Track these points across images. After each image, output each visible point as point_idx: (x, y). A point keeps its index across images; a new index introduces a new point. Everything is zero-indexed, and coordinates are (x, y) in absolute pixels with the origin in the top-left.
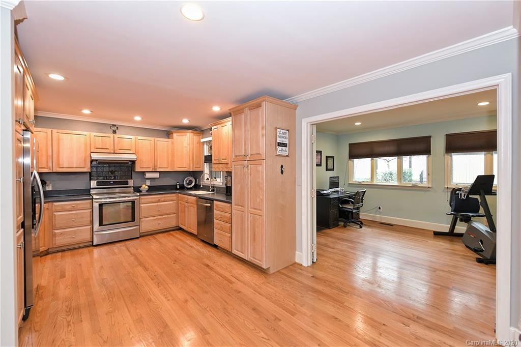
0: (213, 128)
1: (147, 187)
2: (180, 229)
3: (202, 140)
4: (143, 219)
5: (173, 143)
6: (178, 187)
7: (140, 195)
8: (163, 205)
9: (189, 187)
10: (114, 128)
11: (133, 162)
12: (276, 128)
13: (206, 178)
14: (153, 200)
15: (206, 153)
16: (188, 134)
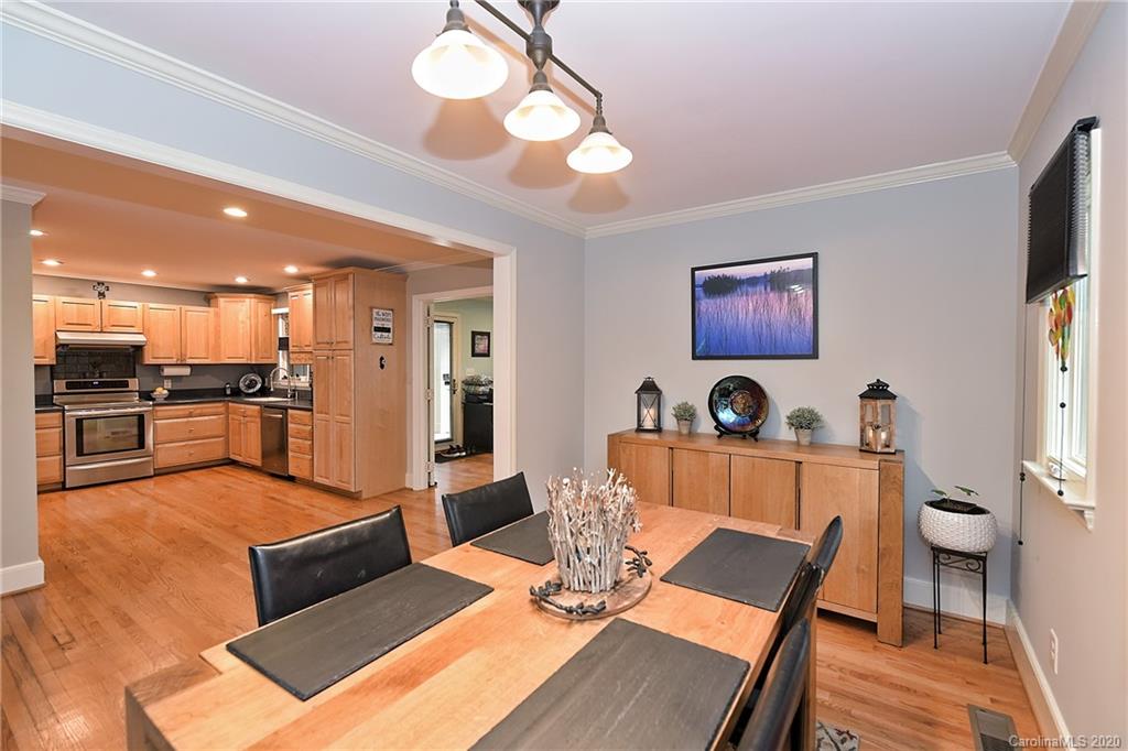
0: (290, 294)
1: (166, 392)
2: (234, 463)
3: (275, 311)
4: (161, 446)
5: (217, 315)
6: (228, 392)
7: (154, 405)
8: (199, 421)
9: (251, 391)
10: (102, 289)
11: (138, 349)
12: (371, 309)
13: (281, 376)
14: (180, 413)
15: (282, 334)
16: (248, 300)
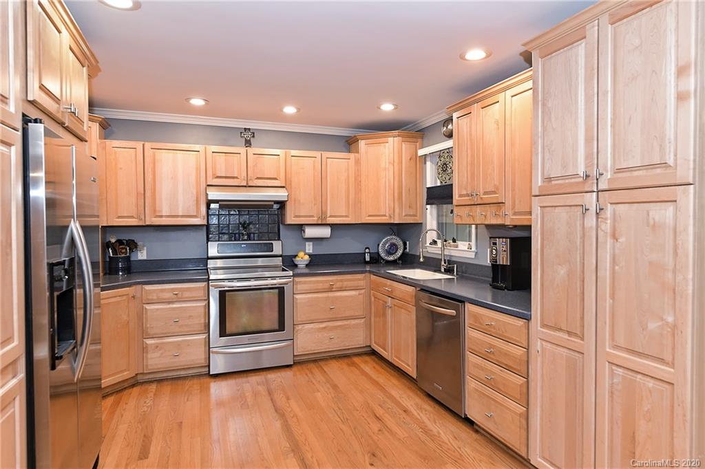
0: (455, 115)
1: (307, 257)
2: (373, 353)
3: (421, 152)
4: (300, 327)
5: (358, 162)
6: (368, 258)
7: (294, 276)
8: (341, 297)
9: (391, 258)
10: (248, 135)
11: (282, 204)
13: (429, 241)
14: (320, 286)
15: (431, 179)
16: (391, 139)
